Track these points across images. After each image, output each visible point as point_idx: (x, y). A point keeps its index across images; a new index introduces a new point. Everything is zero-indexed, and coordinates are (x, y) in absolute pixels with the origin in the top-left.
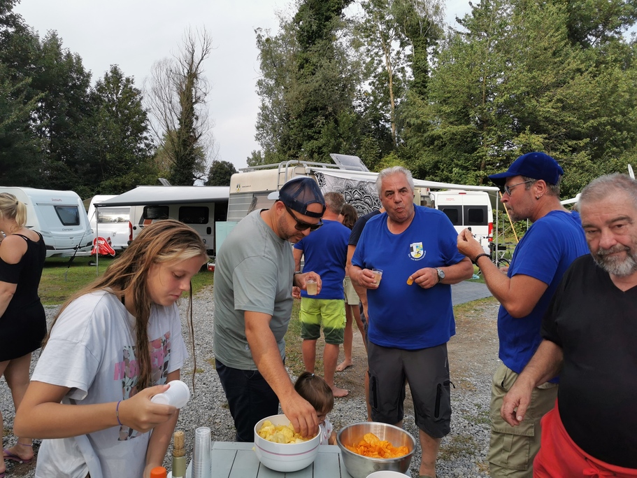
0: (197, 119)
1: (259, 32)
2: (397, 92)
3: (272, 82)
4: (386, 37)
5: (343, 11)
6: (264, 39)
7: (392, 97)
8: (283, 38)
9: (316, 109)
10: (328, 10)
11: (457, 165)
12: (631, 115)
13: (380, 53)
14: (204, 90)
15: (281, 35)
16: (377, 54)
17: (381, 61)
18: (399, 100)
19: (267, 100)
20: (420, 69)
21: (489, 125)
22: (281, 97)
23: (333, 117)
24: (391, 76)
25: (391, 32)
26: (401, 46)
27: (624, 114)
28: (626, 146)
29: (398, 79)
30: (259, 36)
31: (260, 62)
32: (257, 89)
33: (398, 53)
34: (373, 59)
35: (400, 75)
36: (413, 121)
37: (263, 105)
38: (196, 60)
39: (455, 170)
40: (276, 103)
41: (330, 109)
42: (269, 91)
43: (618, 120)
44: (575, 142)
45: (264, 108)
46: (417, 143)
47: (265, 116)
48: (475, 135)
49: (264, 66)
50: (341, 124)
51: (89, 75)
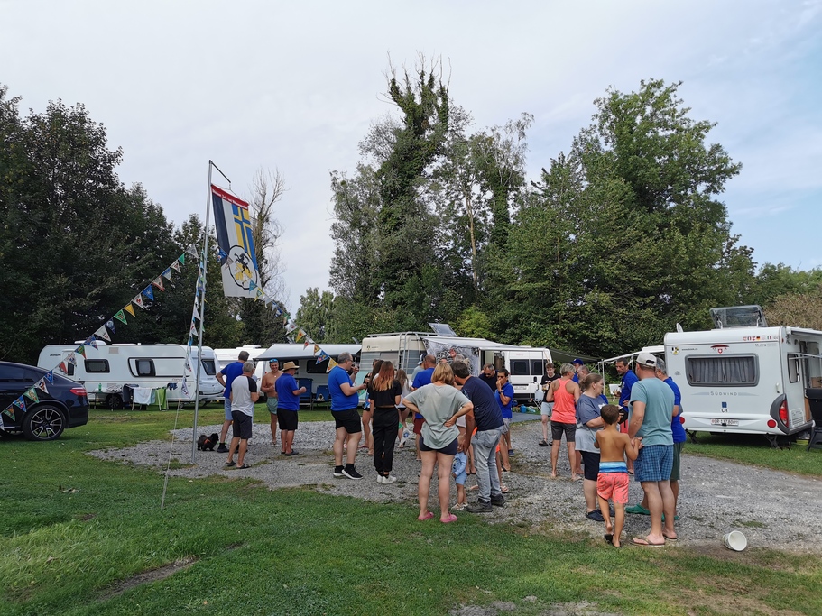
0: (266, 263)
1: (334, 175)
2: (480, 237)
3: (346, 226)
4: (465, 179)
5: (425, 169)
6: (339, 181)
7: (473, 243)
8: (360, 181)
9: (398, 261)
10: (411, 169)
11: (535, 319)
12: (694, 275)
13: (460, 197)
14: (275, 233)
15: (358, 178)
16: (457, 196)
17: (460, 205)
18: (481, 244)
19: (342, 244)
20: (501, 217)
21: (564, 283)
22: (357, 242)
23: (416, 270)
24: (471, 220)
25: (471, 176)
26: (481, 190)
27: (687, 273)
28: (693, 302)
29: (479, 223)
30: (335, 179)
31: (334, 203)
32: (332, 233)
33: (479, 198)
34: (453, 202)
35: (481, 219)
36: (494, 272)
37: (338, 249)
38: (267, 202)
39: (533, 324)
40: (353, 248)
41: (413, 263)
42: (344, 235)
43: (682, 279)
44: (642, 299)
45: (339, 252)
46: (498, 294)
47: (340, 260)
48: (551, 291)
49: (338, 208)
50: (424, 278)
51: (171, 226)
